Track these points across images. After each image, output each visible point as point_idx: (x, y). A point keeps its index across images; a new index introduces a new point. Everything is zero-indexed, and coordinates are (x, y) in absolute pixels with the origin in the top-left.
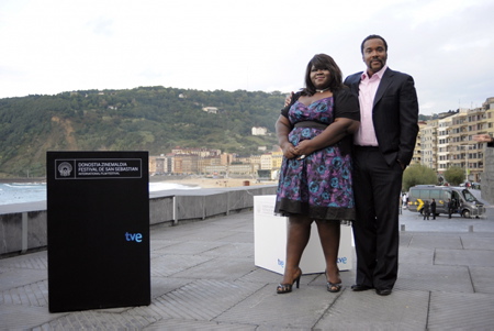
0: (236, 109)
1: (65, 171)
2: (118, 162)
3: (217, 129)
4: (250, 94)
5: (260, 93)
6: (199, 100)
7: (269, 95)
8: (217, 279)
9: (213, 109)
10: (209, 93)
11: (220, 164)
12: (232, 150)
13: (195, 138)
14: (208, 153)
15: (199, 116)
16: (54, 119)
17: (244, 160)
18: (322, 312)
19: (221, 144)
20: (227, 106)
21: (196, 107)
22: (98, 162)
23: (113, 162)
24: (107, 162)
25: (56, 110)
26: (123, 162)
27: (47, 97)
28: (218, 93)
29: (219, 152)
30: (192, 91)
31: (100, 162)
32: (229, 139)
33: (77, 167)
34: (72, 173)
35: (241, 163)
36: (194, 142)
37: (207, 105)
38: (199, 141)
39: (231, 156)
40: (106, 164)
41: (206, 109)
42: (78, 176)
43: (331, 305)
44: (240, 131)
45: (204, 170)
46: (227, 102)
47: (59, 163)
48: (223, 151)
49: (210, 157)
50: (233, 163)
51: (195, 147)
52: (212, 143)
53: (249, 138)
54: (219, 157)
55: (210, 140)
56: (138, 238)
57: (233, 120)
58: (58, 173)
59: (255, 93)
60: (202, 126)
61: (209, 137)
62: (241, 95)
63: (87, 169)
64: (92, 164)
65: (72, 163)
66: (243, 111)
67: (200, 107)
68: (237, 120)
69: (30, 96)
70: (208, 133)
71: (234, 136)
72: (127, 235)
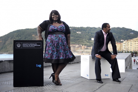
0: (86, 33)
1: (19, 46)
2: (34, 43)
3: (81, 39)
4: (91, 28)
5: (94, 28)
6: (76, 30)
7: (97, 28)
8: (68, 80)
9: (80, 33)
10: (78, 28)
11: (82, 49)
12: (85, 45)
13: (74, 41)
14: (78, 46)
15: (75, 35)
16: (33, 35)
17: (89, 48)
18: (95, 89)
19: (82, 43)
20: (84, 32)
21: (75, 32)
22: (28, 43)
23: (33, 43)
24: (31, 43)
25: (34, 33)
26: (36, 43)
27: (31, 29)
28: (81, 28)
29: (81, 45)
30: (73, 27)
31: (29, 43)
32: (85, 41)
33: (22, 45)
34: (21, 46)
35: (88, 49)
36: (74, 42)
37: (78, 31)
38: (76, 42)
39: (85, 47)
40: (31, 44)
41: (77, 33)
42: (22, 47)
43: (99, 88)
44: (88, 39)
45: (77, 51)
46: (84, 31)
47: (17, 43)
48: (82, 45)
49: (79, 47)
50: (86, 49)
51: (74, 44)
52: (79, 43)
53: (90, 41)
54: (81, 47)
55: (79, 42)
56: (40, 66)
57: (86, 36)
58: (17, 46)
59: (92, 28)
60: (76, 38)
61: (78, 41)
62: (88, 28)
63: (25, 45)
64: (27, 44)
65: (21, 43)
66: (89, 33)
67: (76, 32)
68: (87, 36)
69: (26, 29)
70: (78, 40)
71: (86, 41)
72: (37, 65)
